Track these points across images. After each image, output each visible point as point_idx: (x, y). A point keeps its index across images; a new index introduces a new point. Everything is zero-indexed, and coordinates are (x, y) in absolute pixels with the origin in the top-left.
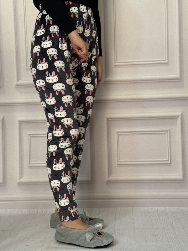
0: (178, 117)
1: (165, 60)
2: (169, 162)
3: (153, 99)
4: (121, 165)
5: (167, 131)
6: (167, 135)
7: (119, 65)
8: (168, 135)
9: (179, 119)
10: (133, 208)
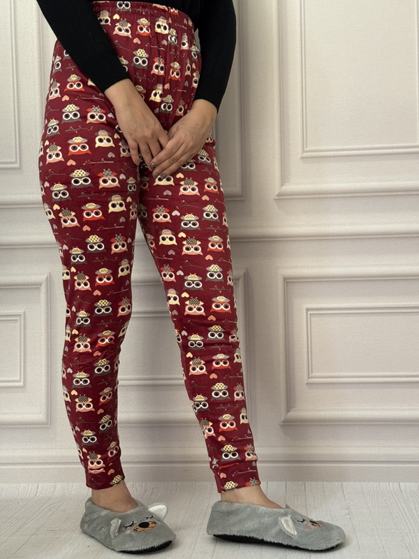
4: (316, 384)
10: (344, 483)
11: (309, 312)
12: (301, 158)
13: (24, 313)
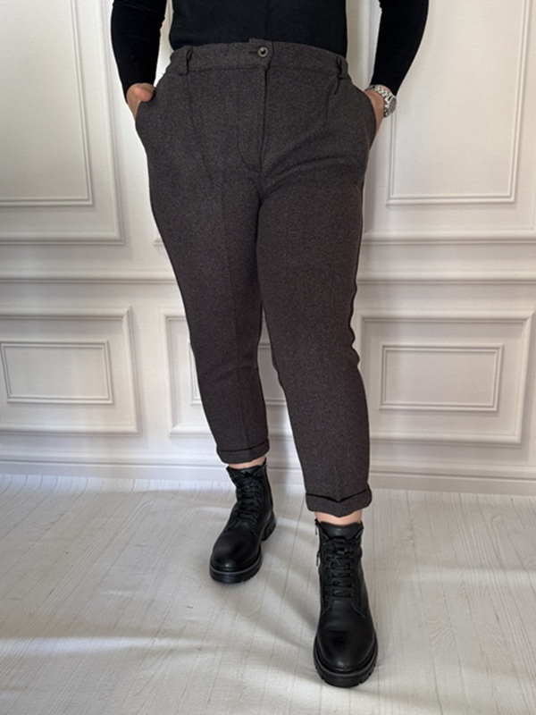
0: (525, 320)
1: (509, 197)
2: (494, 409)
4: (388, 410)
5: (497, 348)
6: (495, 356)
8: (498, 358)
9: (528, 325)
10: (409, 492)
11: (386, 349)
12: (387, 205)
13: (108, 342)
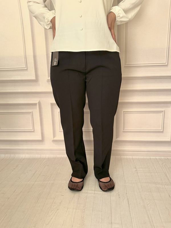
1: (166, 63)
3: (153, 90)
5: (163, 111)
6: (162, 114)
7: (128, 66)
12: (124, 67)
13: (32, 112)
